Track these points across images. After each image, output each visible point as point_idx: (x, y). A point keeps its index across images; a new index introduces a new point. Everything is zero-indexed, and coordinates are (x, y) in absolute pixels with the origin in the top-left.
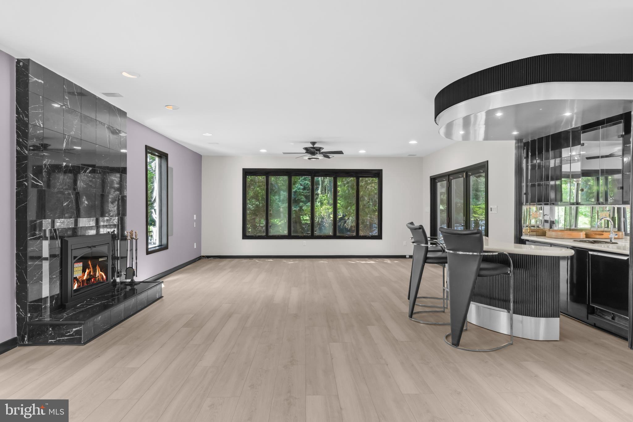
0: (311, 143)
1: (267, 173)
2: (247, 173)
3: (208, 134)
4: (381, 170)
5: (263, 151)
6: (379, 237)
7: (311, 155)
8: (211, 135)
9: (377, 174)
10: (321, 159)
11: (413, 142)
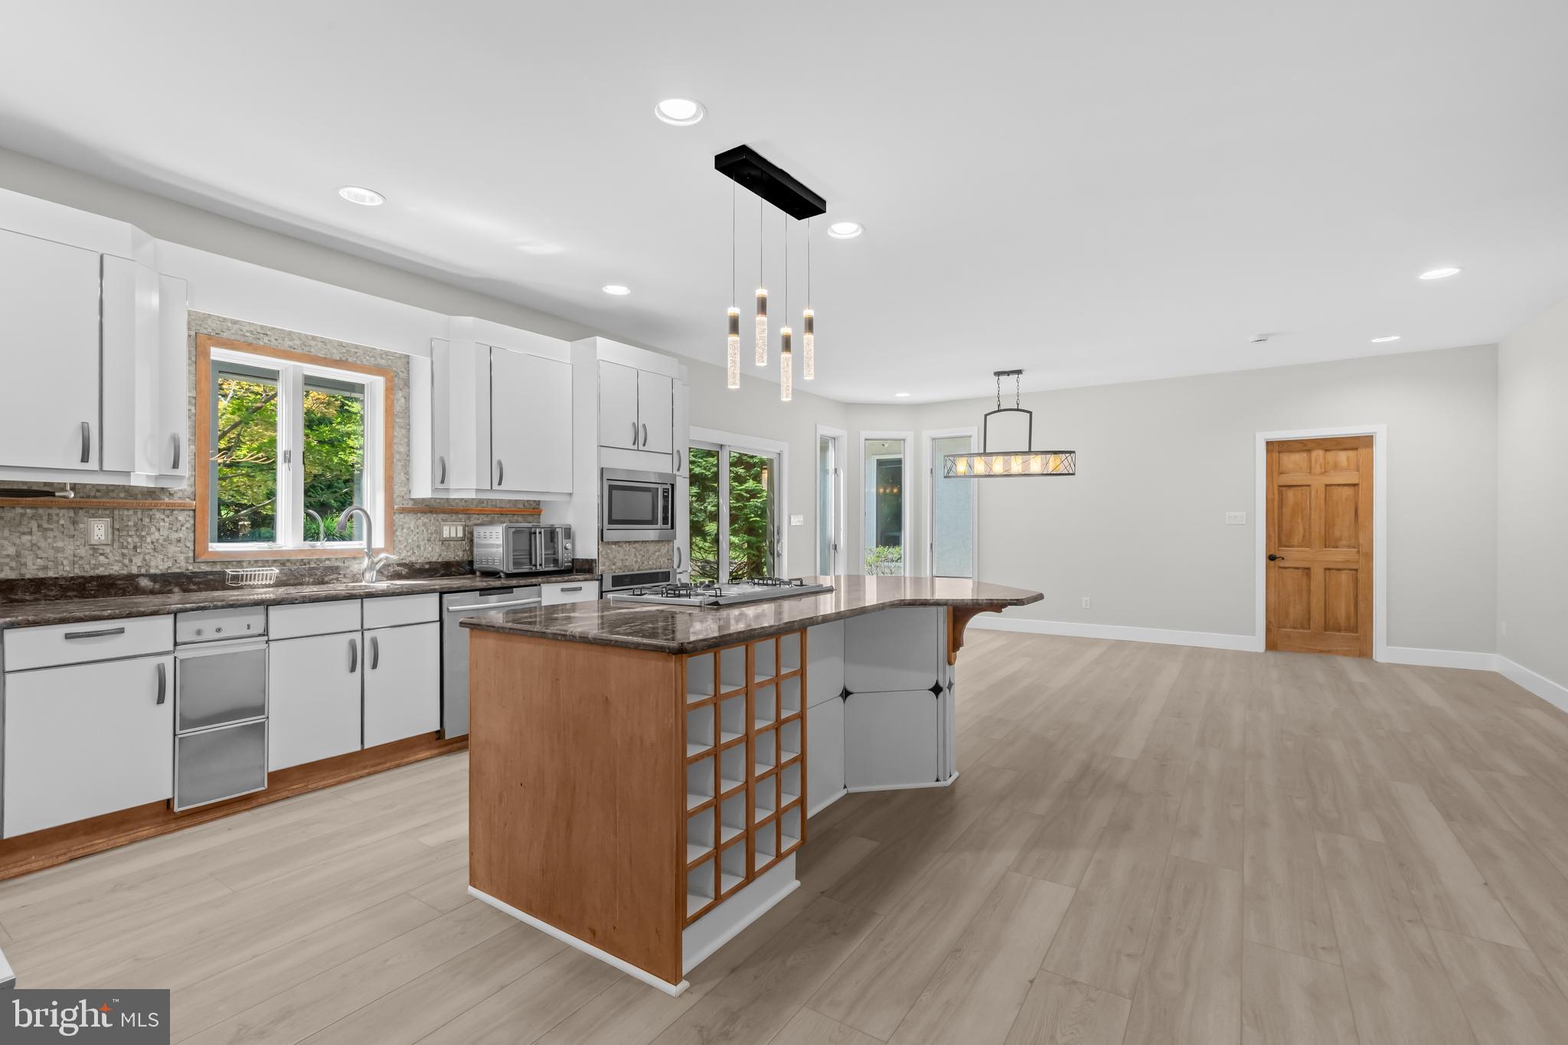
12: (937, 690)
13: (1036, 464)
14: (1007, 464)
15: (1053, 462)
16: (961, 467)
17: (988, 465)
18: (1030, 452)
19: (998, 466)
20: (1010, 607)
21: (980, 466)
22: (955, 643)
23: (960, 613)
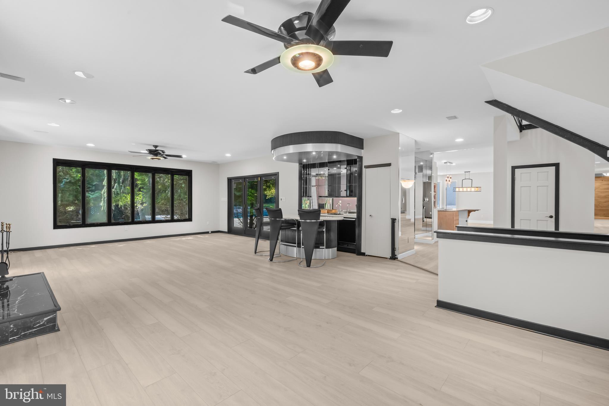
0: (153, 146)
1: (84, 165)
2: (57, 163)
3: (54, 125)
4: (192, 171)
5: (91, 145)
6: (190, 219)
7: (154, 155)
8: (59, 126)
9: (188, 174)
10: (162, 160)
11: (228, 155)
12: (467, 221)
13: (473, 189)
14: (467, 189)
15: (476, 189)
16: (457, 189)
17: (463, 189)
18: (472, 187)
19: (465, 189)
20: (476, 211)
21: (461, 189)
22: (469, 216)
23: (469, 212)
